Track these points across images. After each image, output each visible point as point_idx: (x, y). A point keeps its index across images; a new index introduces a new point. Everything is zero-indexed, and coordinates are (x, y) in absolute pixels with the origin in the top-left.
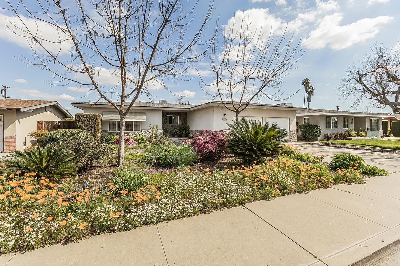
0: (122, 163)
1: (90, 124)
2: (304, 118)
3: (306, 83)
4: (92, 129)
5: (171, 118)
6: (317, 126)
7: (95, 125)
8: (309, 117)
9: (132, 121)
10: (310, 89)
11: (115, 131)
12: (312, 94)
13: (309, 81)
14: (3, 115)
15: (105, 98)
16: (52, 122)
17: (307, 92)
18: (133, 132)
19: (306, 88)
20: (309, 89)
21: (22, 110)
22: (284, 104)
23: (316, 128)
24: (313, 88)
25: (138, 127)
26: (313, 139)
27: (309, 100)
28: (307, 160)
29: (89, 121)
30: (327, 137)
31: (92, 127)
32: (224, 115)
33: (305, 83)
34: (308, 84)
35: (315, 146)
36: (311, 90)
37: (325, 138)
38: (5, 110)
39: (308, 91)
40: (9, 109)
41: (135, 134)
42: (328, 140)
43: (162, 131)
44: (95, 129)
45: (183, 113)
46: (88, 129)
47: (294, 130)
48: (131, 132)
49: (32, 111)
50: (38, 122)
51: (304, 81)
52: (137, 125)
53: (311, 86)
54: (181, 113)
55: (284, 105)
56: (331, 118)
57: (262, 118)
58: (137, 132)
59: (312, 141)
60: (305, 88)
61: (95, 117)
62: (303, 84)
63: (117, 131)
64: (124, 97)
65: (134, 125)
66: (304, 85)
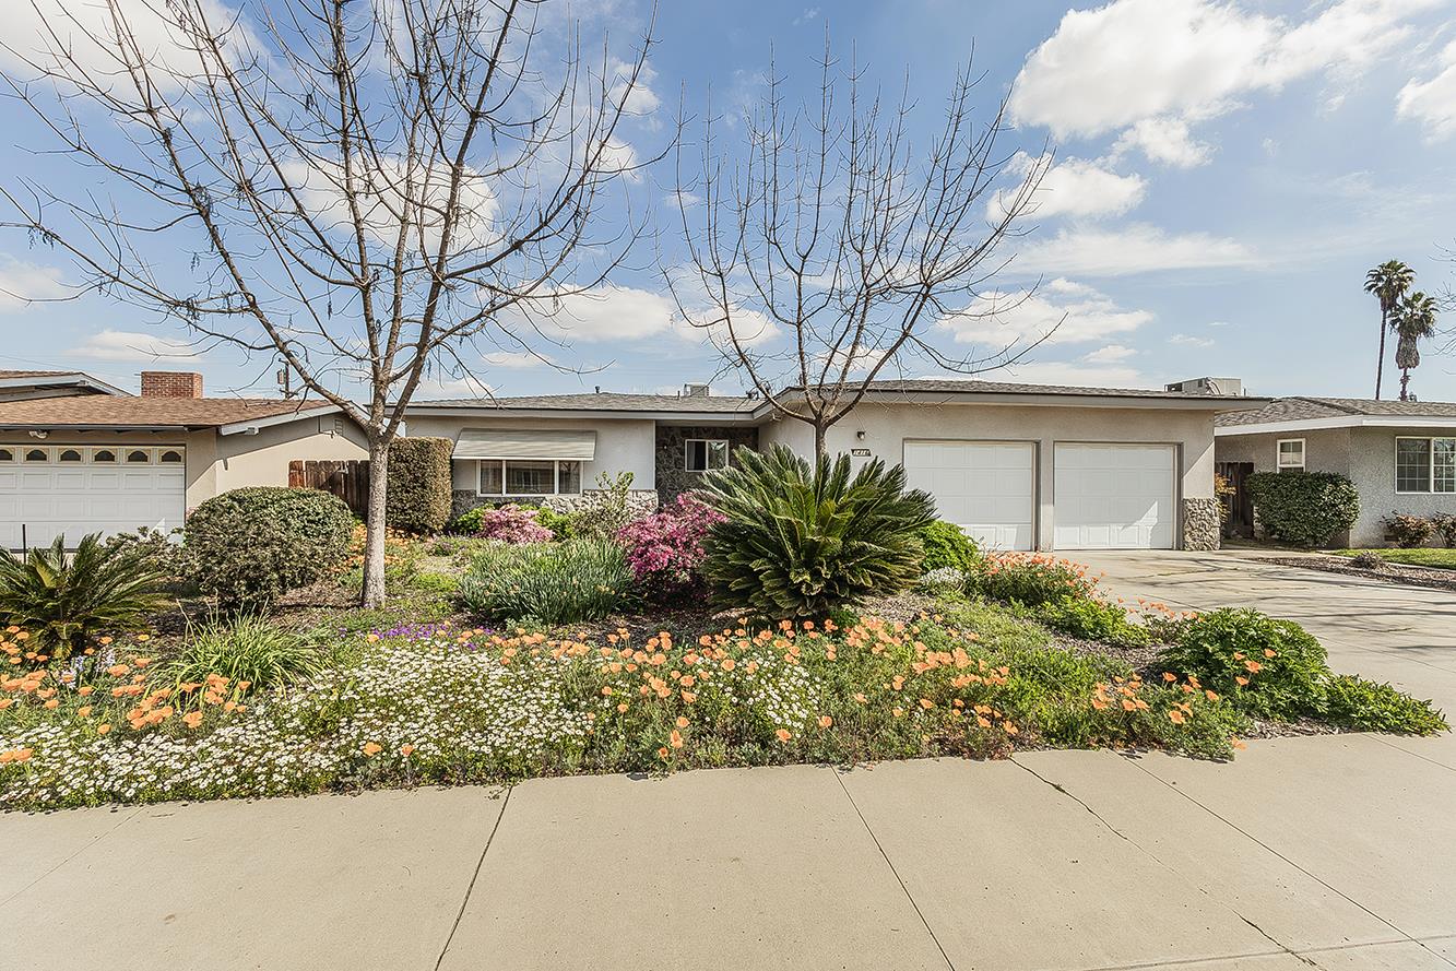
0: (374, 599)
1: (409, 471)
2: (1279, 442)
3: (1390, 281)
4: (414, 487)
5: (700, 448)
6: (1334, 479)
7: (423, 475)
8: (1303, 440)
9: (553, 461)
10: (1412, 307)
11: (499, 495)
12: (1427, 332)
13: (1405, 272)
14: (184, 445)
15: (317, 389)
16: (327, 464)
17: (1393, 323)
18: (555, 496)
19: (1388, 304)
20: (1408, 310)
21: (225, 431)
22: (1200, 381)
23: (1329, 487)
24: (1426, 304)
25: (573, 479)
26: (1314, 537)
27: (1407, 358)
28: (1091, 630)
29: (407, 461)
30: (1400, 533)
31: (416, 479)
32: (859, 434)
33: (1380, 284)
34: (1401, 288)
35: (1282, 573)
36: (1420, 313)
37: (1387, 538)
38: (182, 432)
39: (1399, 320)
40: (193, 428)
41: (562, 503)
42: (1404, 546)
43: (654, 495)
44: (423, 486)
45: (745, 431)
46: (403, 485)
47: (1204, 497)
48: (548, 496)
49: (257, 432)
50: (292, 466)
51: (1379, 274)
52: (569, 475)
53: (1417, 297)
54: (736, 429)
55: (1200, 385)
56: (1429, 441)
57: (1038, 443)
58: (566, 497)
59: (1308, 550)
60: (1383, 304)
61: (423, 447)
62: (1370, 288)
63: (505, 495)
64: (382, 382)
65: (560, 472)
66: (1379, 290)
